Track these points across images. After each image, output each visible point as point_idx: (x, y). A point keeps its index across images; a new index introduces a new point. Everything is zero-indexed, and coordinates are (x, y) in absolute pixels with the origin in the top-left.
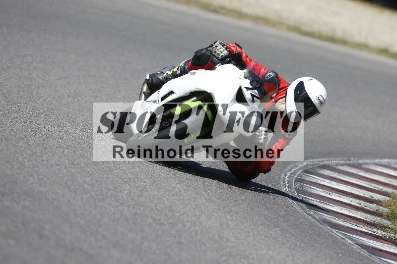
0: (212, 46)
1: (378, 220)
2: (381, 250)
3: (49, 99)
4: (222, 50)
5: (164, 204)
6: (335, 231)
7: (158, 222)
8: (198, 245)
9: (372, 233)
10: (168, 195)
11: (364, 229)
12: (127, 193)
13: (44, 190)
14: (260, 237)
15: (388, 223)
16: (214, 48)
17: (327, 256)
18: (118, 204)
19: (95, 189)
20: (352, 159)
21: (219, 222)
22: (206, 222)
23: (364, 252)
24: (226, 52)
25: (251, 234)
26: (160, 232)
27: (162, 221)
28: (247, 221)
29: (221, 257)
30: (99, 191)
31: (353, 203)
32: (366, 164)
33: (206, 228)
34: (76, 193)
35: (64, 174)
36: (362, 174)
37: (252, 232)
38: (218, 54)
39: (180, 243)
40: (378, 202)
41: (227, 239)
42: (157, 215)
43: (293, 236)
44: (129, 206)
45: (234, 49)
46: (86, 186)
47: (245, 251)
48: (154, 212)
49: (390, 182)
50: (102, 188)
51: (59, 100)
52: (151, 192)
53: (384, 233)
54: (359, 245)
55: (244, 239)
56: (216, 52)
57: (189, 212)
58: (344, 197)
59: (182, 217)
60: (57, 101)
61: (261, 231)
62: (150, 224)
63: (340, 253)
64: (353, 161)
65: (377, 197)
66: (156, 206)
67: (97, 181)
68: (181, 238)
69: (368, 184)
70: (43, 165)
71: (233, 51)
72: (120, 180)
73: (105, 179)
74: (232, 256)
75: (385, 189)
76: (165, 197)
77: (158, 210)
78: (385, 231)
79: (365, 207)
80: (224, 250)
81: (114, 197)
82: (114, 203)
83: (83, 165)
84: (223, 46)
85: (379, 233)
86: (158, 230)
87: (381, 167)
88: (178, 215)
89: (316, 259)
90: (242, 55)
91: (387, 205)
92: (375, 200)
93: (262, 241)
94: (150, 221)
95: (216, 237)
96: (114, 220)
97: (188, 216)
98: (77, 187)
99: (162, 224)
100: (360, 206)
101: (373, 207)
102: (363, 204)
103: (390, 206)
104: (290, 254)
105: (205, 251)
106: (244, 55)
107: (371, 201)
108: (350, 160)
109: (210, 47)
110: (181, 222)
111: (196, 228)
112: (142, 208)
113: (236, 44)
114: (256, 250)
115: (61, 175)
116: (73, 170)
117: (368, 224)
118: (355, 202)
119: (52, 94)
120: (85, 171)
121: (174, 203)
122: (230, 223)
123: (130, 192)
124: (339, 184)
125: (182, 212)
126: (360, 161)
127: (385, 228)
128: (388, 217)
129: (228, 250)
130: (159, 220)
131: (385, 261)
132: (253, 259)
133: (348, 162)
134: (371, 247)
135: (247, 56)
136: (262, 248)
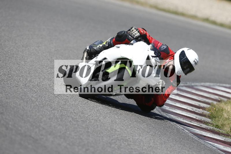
0: (130, 30)
1: (203, 118)
2: (205, 136)
3: (11, 48)
4: (136, 32)
5: (78, 109)
6: (178, 125)
7: (75, 120)
8: (98, 133)
9: (199, 126)
10: (81, 104)
11: (195, 124)
12: (57, 103)
13: (8, 101)
14: (135, 129)
15: (209, 120)
16: (131, 31)
17: (174, 140)
18: (52, 109)
19: (38, 101)
20: (188, 83)
21: (111, 120)
22: (103, 120)
23: (195, 137)
24: (138, 34)
25: (130, 127)
26: (76, 126)
27: (77, 119)
28: (127, 119)
29: (112, 140)
30: (41, 102)
31: (189, 109)
32: (196, 86)
33: (103, 123)
34: (27, 103)
35: (20, 92)
36: (194, 91)
37: (130, 126)
38: (134, 35)
39: (88, 132)
40: (203, 108)
41: (115, 130)
42: (74, 116)
43: (154, 128)
44: (58, 111)
45: (142, 32)
46: (33, 99)
47: (126, 137)
48: (73, 114)
49: (210, 96)
50: (42, 100)
51: (17, 49)
52: (71, 102)
53: (207, 126)
54: (192, 133)
55: (125, 130)
56: (132, 34)
57: (93, 114)
58: (184, 105)
59: (89, 117)
60: (16, 49)
61: (135, 125)
62: (71, 121)
63: (181, 138)
64: (189, 84)
65: (202, 105)
66: (74, 110)
67: (40, 96)
68: (89, 129)
69: (197, 98)
70: (8, 86)
71: (142, 33)
72: (53, 95)
73: (44, 95)
74: (118, 140)
75: (207, 100)
76: (79, 105)
77: (75, 113)
78: (208, 125)
79: (196, 111)
80: (114, 136)
81: (49, 105)
82: (50, 109)
83: (31, 86)
84: (137, 30)
85: (204, 126)
86: (75, 125)
87: (205, 88)
88: (86, 116)
89: (167, 142)
90: (147, 35)
91: (209, 110)
92: (201, 107)
93: (136, 131)
94: (70, 119)
95: (109, 128)
96: (50, 119)
97: (92, 116)
98: (28, 100)
99: (77, 121)
100: (192, 110)
101: (200, 111)
102: (195, 109)
103: (210, 110)
104: (152, 138)
105: (103, 137)
106: (148, 35)
107: (199, 107)
108: (187, 84)
109: (129, 31)
110: (89, 120)
111: (97, 124)
112: (66, 112)
113: (143, 29)
114: (132, 136)
115: (19, 93)
116: (25, 90)
117: (198, 121)
118: (189, 108)
119: (13, 45)
120: (33, 90)
121: (85, 109)
122: (117, 120)
123: (59, 102)
124: (180, 98)
125: (89, 114)
126: (193, 84)
127: (208, 123)
128: (209, 117)
129: (116, 136)
130: (76, 119)
131: (208, 143)
132: (130, 141)
133: (185, 85)
134: (199, 134)
135: (150, 36)
136: (136, 135)
